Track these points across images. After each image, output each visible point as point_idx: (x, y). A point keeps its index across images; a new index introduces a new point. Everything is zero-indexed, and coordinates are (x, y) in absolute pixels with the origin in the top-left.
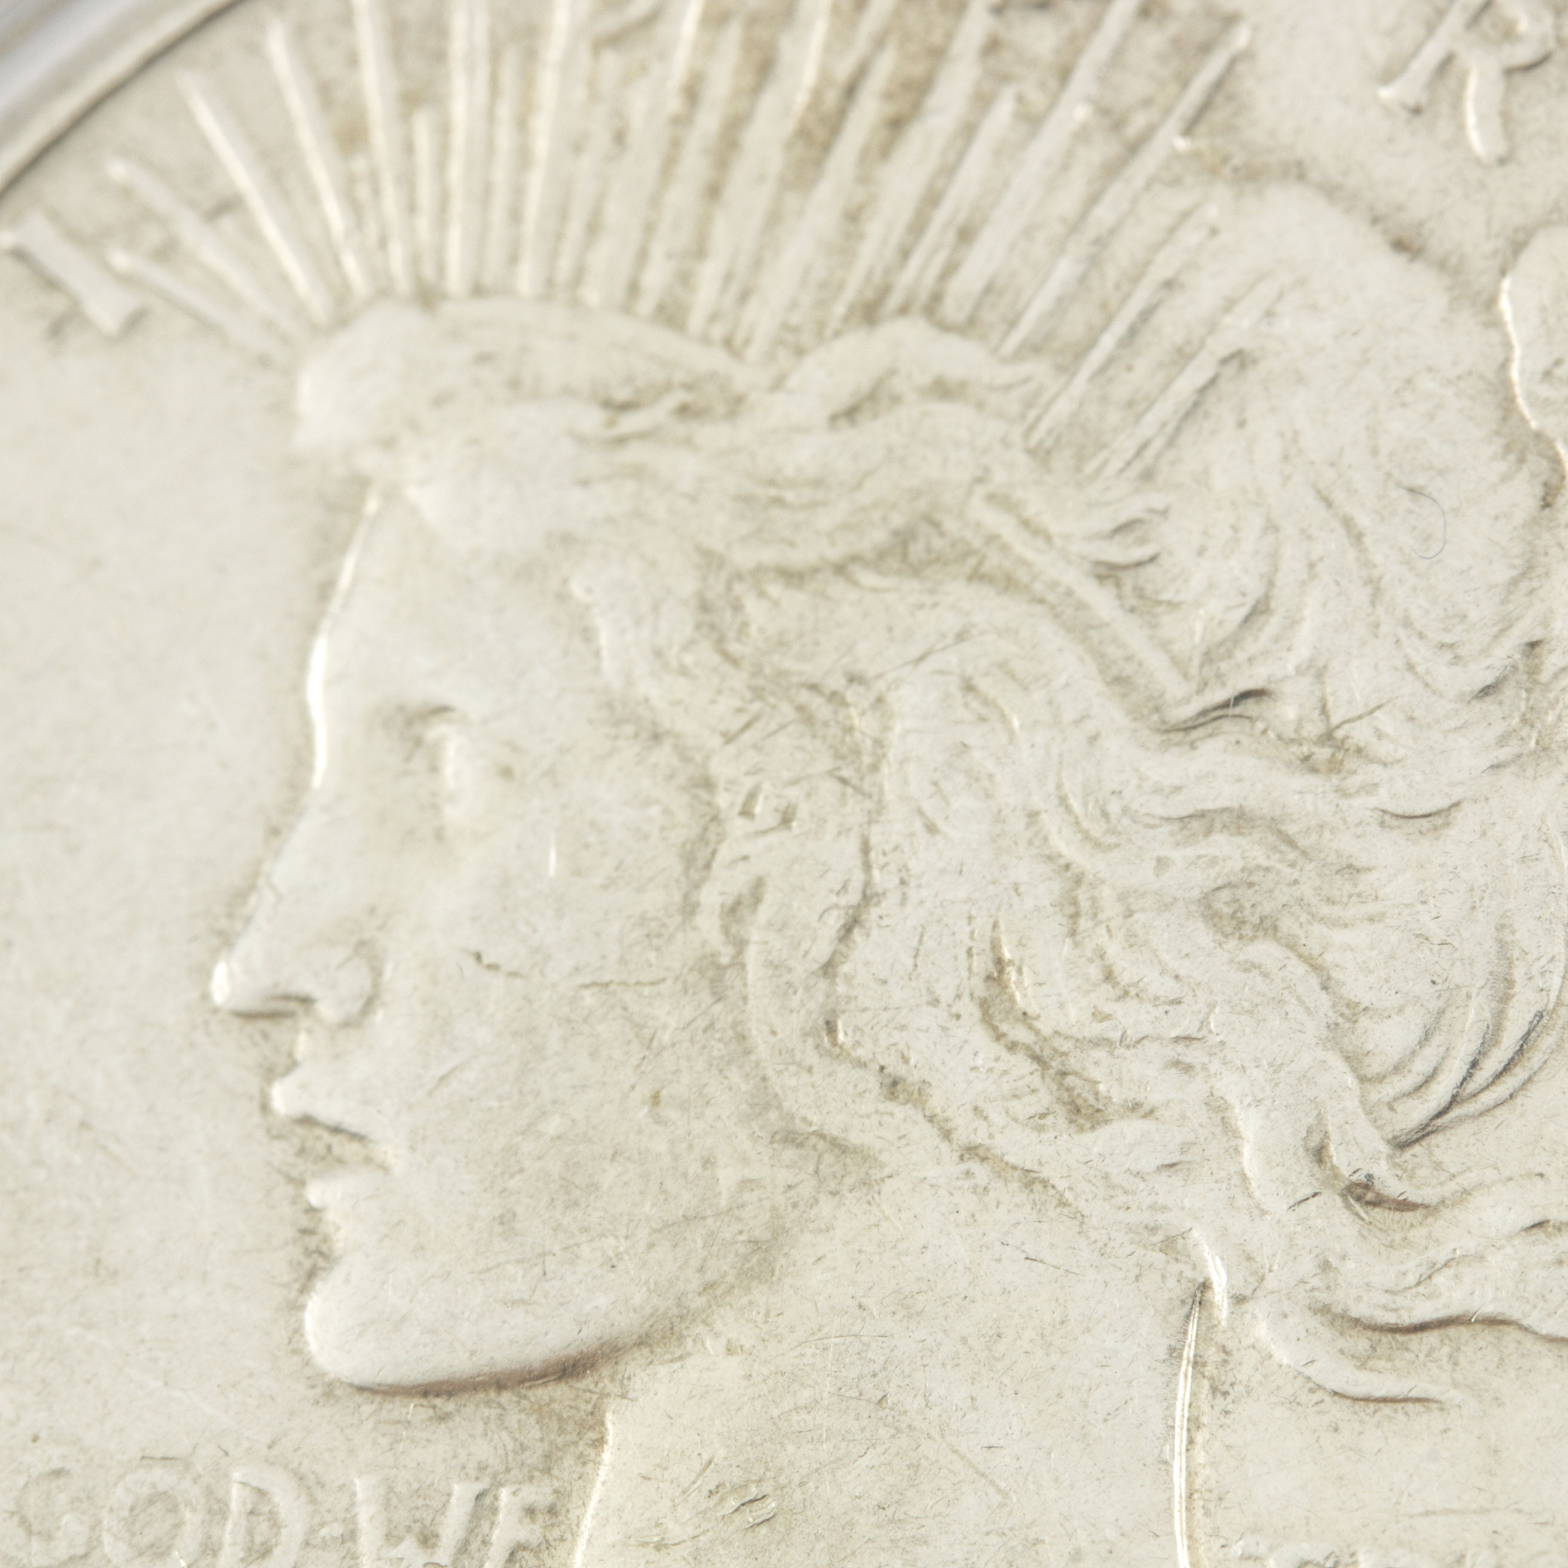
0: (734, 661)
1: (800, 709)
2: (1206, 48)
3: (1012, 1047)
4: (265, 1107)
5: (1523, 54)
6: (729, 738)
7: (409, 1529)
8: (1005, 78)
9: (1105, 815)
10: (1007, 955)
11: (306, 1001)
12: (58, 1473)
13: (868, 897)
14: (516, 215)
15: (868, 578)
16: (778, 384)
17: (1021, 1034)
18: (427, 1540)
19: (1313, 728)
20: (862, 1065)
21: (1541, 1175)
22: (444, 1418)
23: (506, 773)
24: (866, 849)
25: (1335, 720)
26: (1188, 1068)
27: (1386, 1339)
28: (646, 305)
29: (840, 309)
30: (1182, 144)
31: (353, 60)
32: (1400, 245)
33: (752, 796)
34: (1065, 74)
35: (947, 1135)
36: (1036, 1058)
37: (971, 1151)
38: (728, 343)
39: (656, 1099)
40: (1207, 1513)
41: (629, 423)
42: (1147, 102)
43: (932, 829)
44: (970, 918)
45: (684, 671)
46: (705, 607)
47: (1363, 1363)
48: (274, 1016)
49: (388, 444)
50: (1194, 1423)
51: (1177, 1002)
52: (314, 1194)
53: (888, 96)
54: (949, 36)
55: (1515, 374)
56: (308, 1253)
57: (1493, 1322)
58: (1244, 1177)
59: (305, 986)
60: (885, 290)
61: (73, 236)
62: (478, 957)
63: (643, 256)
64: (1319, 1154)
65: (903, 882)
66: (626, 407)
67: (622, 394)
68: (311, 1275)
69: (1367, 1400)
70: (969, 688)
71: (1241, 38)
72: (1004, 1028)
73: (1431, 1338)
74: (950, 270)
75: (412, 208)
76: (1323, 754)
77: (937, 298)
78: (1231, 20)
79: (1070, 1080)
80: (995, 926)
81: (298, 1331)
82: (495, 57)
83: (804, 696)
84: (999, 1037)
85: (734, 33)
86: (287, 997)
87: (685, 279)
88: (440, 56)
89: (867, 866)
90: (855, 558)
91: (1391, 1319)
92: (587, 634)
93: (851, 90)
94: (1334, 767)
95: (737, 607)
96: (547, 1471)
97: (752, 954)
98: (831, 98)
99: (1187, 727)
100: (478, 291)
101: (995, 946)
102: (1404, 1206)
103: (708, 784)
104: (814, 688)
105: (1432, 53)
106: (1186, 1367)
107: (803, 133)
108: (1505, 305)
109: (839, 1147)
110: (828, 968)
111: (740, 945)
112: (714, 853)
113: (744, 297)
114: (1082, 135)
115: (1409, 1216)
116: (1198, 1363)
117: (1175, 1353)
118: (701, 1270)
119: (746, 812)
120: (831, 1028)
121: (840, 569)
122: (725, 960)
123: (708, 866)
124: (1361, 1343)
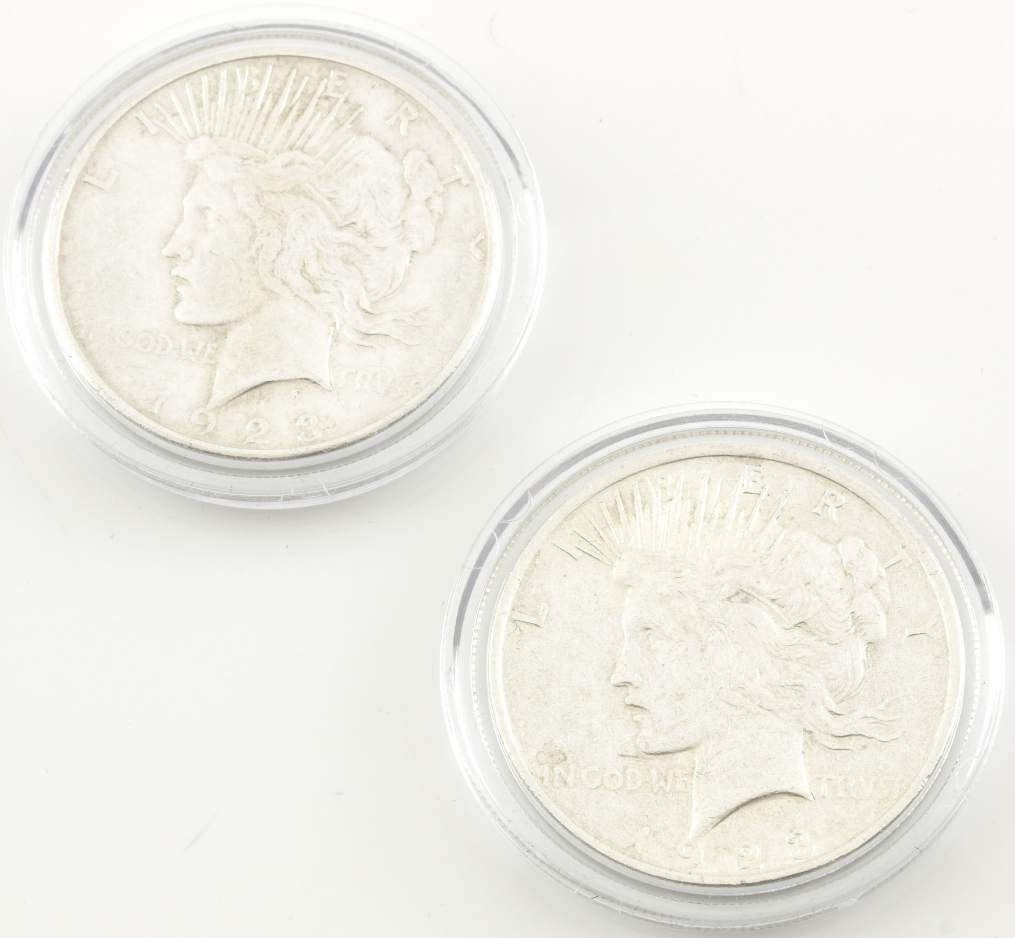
0: (261, 206)
1: (273, 216)
2: (355, 110)
3: (305, 278)
4: (170, 273)
5: (412, 118)
6: (259, 219)
7: (190, 349)
8: (319, 110)
9: (325, 241)
10: (306, 262)
11: (179, 256)
12: (128, 332)
13: (282, 250)
14: (228, 123)
15: (287, 195)
16: (273, 159)
17: (307, 276)
18: (194, 350)
19: (363, 230)
20: (277, 278)
21: (396, 311)
22: (198, 330)
23: (219, 220)
24: (282, 241)
25: (367, 229)
26: (336, 286)
27: (366, 336)
28: (251, 142)
29: (286, 147)
30: (350, 126)
31: (201, 91)
32: (386, 149)
33: (263, 230)
34: (329, 111)
35: (292, 292)
36: (310, 281)
37: (296, 296)
38: (265, 151)
39: (241, 280)
40: (332, 362)
41: (246, 162)
42: (344, 118)
43: (294, 239)
44: (300, 256)
45: (252, 207)
46: (257, 196)
47: (362, 339)
48: (173, 257)
49: (202, 160)
50: (331, 346)
51: (335, 274)
52: (178, 289)
53: (297, 111)
54: (309, 102)
55: (405, 174)
56: (176, 299)
57: (386, 335)
58: (344, 306)
59: (179, 253)
60: (294, 145)
61: (147, 116)
62: (211, 252)
63: (251, 133)
64: (358, 303)
65: (288, 248)
66: (245, 159)
67: (245, 157)
68: (176, 303)
69: (362, 346)
70: (303, 216)
71: (362, 109)
72: (304, 275)
73: (374, 336)
74: (306, 143)
75: (210, 119)
76: (364, 235)
77: (303, 148)
78: (360, 106)
79: (315, 285)
80: (304, 258)
81: (173, 312)
82: (227, 94)
83: (273, 214)
84: (303, 276)
85: (271, 96)
86: (176, 255)
87: (258, 138)
88: (217, 93)
89: (282, 244)
90: (285, 191)
91: (367, 333)
92: (235, 198)
93: (291, 109)
94: (366, 237)
95: (263, 197)
96: (216, 341)
97: (260, 257)
98: (287, 110)
99: (341, 228)
100: (221, 135)
101: (304, 261)
102: (371, 314)
103: (255, 227)
104: (275, 212)
105: (396, 116)
106: (330, 337)
107: (282, 115)
108: (404, 162)
109: (273, 292)
110: (274, 261)
111: (258, 255)
112: (255, 239)
113: (269, 143)
114: (332, 122)
115: (372, 316)
116: (333, 336)
117: (329, 334)
118: (246, 310)
119: (261, 232)
120: (273, 271)
121: (282, 192)
122: (255, 257)
123: (254, 241)
124: (362, 336)
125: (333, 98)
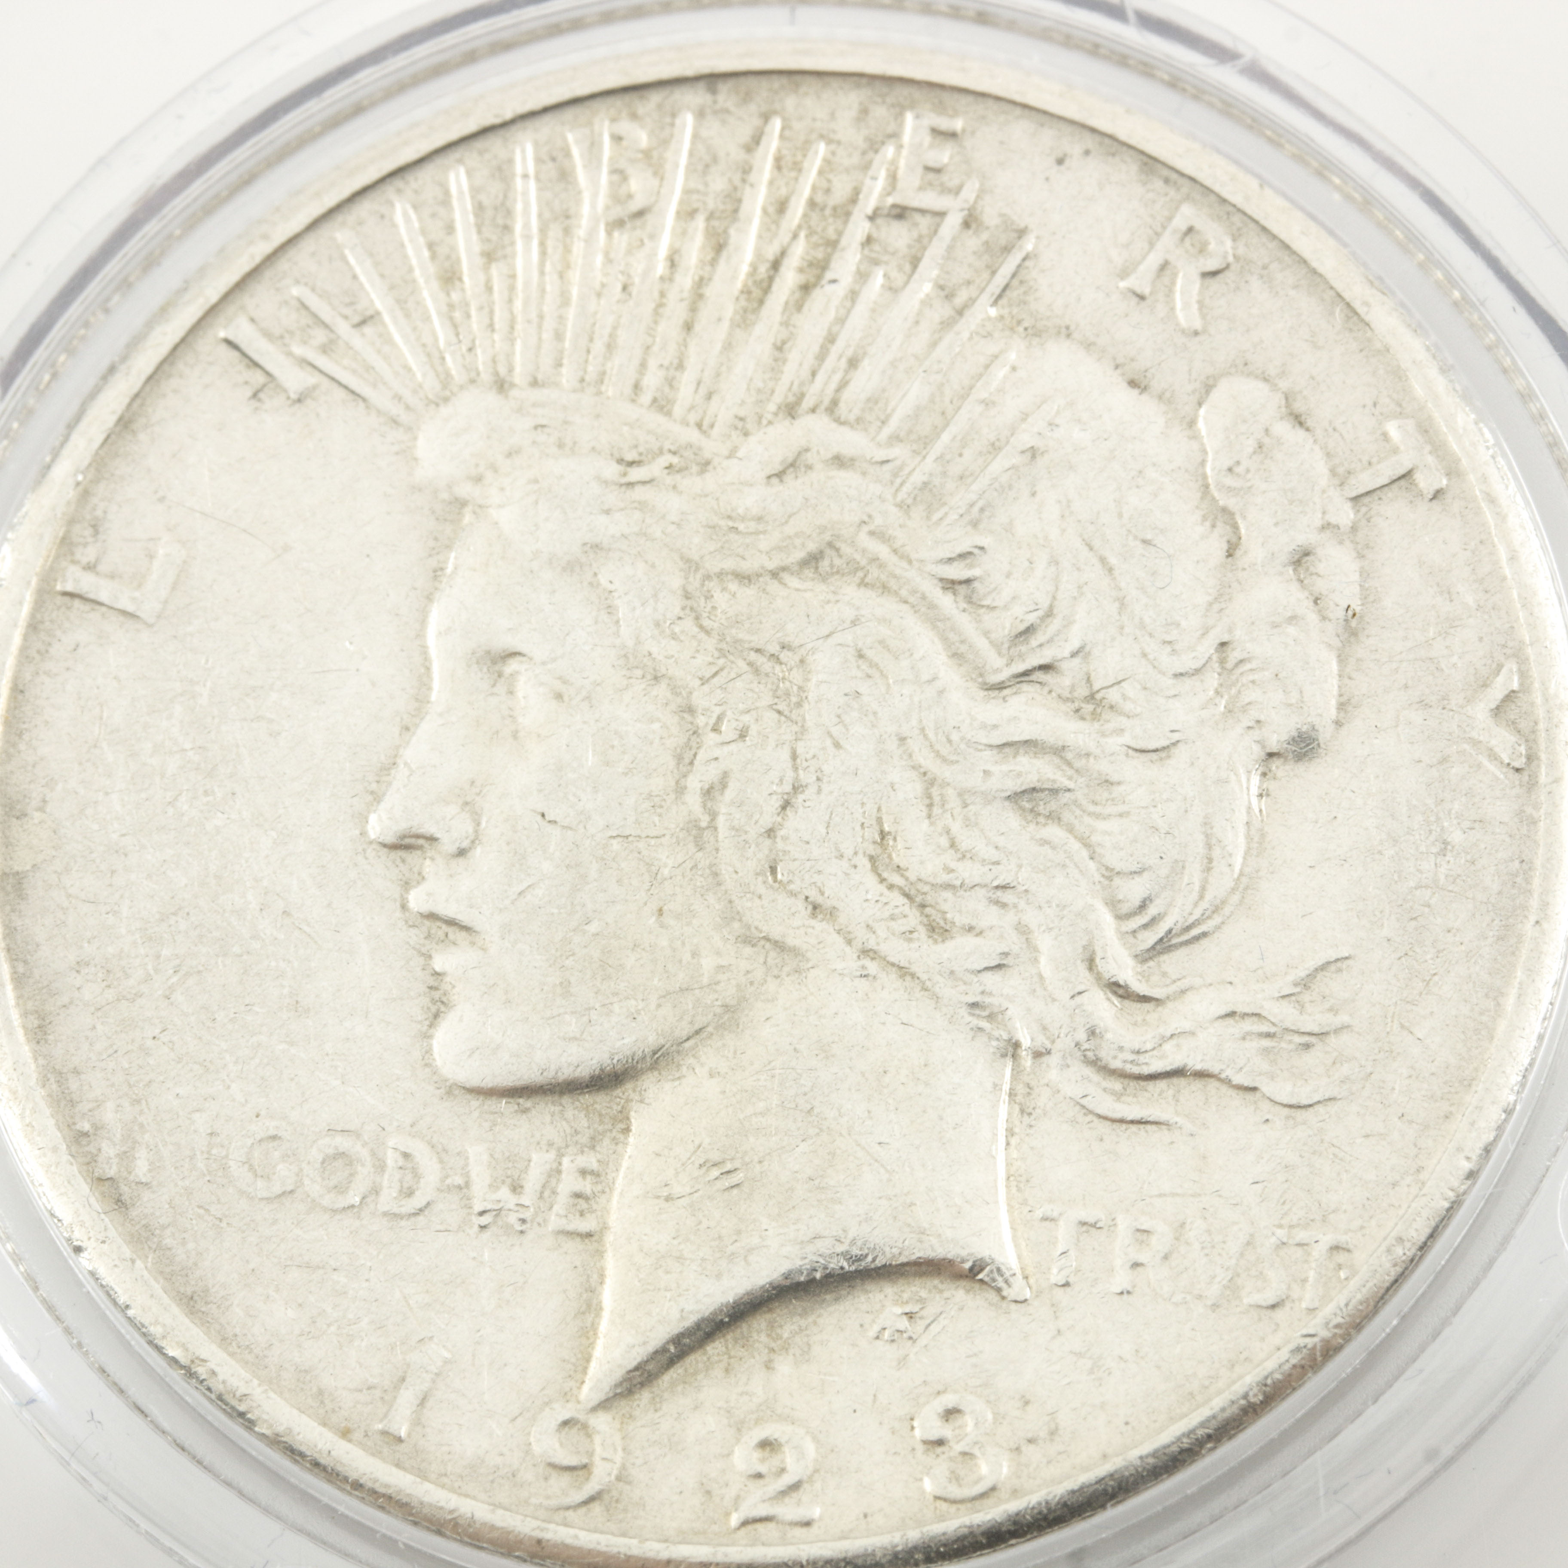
0: (708, 632)
1: (750, 664)
2: (1007, 249)
3: (891, 887)
4: (404, 907)
5: (1212, 265)
6: (704, 681)
7: (503, 1182)
8: (876, 262)
9: (950, 741)
10: (887, 828)
11: (432, 839)
12: (274, 1138)
13: (797, 788)
14: (559, 336)
15: (793, 582)
16: (732, 454)
17: (896, 879)
18: (516, 1188)
19: (1082, 691)
20: (793, 894)
21: (1231, 983)
22: (525, 1111)
23: (559, 696)
24: (794, 756)
25: (1096, 686)
26: (1004, 905)
27: (1133, 1084)
28: (646, 398)
29: (772, 407)
30: (993, 312)
31: (450, 229)
32: (1133, 383)
33: (720, 719)
34: (915, 262)
35: (849, 942)
36: (907, 896)
37: (866, 952)
38: (699, 425)
39: (660, 912)
40: (1019, 1190)
41: (636, 474)
42: (969, 283)
43: (837, 745)
44: (863, 804)
45: (674, 637)
46: (687, 596)
47: (1118, 1096)
48: (408, 847)
49: (478, 479)
50: (1010, 1132)
51: (997, 863)
52: (438, 964)
53: (801, 270)
54: (840, 234)
55: (1208, 470)
56: (434, 1001)
57: (1201, 1075)
58: (1041, 977)
59: (430, 829)
60: (801, 396)
61: (267, 334)
62: (543, 815)
63: (643, 365)
64: (1091, 963)
65: (818, 779)
66: (631, 464)
67: (630, 457)
68: (436, 1016)
69: (1122, 1121)
70: (861, 656)
71: (1029, 245)
72: (885, 875)
73: (1162, 1084)
74: (843, 385)
75: (491, 327)
76: (1088, 708)
77: (835, 403)
78: (1022, 233)
79: (928, 910)
80: (879, 809)
81: (429, 1051)
82: (543, 231)
83: (753, 656)
84: (882, 880)
85: (700, 222)
86: (418, 836)
87: (671, 383)
88: (507, 229)
89: (796, 769)
90: (784, 569)
91: (1136, 1070)
92: (610, 610)
93: (776, 265)
94: (1095, 716)
95: (708, 597)
96: (593, 1148)
97: (721, 821)
98: (763, 270)
99: (1000, 687)
100: (535, 383)
101: (879, 821)
102: (1145, 999)
103: (690, 710)
104: (758, 651)
105: (1153, 260)
106: (1005, 1097)
107: (746, 291)
108: (1201, 424)
109: (780, 946)
110: (770, 833)
111: (713, 815)
112: (695, 755)
113: (709, 396)
114: (926, 302)
115: (1147, 1006)
116: (1012, 1094)
117: (996, 1087)
118: (691, 1023)
119: (716, 729)
120: (773, 870)
121: (775, 574)
122: (704, 824)
123: (691, 763)
124: (1117, 1085)
125: (922, 211)
